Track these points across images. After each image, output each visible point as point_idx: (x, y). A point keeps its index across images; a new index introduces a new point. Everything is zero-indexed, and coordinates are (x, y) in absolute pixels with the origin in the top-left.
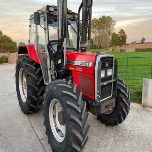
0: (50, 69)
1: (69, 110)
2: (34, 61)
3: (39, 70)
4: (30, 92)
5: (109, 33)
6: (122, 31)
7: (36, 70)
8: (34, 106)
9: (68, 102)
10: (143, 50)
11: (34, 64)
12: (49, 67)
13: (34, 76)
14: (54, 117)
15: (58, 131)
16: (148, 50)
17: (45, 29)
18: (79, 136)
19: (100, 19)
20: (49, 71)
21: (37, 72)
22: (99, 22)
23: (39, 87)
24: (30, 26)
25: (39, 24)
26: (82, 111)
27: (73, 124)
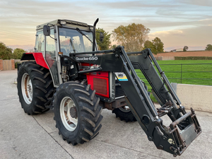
0: (61, 74)
1: (81, 103)
2: (41, 67)
3: (47, 74)
4: (36, 94)
5: (141, 41)
6: (157, 39)
7: (44, 75)
8: (41, 107)
9: (80, 97)
10: (184, 58)
11: (42, 69)
12: (60, 71)
13: (41, 80)
14: (66, 112)
15: (70, 123)
16: (190, 58)
17: (56, 40)
18: (91, 122)
19: (129, 26)
20: (60, 76)
21: (45, 76)
22: (127, 30)
23: (48, 89)
24: (37, 36)
25: (49, 35)
26: (95, 104)
27: (86, 113)
